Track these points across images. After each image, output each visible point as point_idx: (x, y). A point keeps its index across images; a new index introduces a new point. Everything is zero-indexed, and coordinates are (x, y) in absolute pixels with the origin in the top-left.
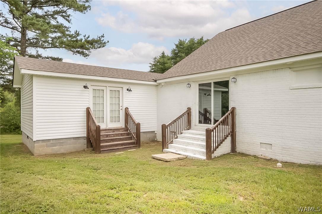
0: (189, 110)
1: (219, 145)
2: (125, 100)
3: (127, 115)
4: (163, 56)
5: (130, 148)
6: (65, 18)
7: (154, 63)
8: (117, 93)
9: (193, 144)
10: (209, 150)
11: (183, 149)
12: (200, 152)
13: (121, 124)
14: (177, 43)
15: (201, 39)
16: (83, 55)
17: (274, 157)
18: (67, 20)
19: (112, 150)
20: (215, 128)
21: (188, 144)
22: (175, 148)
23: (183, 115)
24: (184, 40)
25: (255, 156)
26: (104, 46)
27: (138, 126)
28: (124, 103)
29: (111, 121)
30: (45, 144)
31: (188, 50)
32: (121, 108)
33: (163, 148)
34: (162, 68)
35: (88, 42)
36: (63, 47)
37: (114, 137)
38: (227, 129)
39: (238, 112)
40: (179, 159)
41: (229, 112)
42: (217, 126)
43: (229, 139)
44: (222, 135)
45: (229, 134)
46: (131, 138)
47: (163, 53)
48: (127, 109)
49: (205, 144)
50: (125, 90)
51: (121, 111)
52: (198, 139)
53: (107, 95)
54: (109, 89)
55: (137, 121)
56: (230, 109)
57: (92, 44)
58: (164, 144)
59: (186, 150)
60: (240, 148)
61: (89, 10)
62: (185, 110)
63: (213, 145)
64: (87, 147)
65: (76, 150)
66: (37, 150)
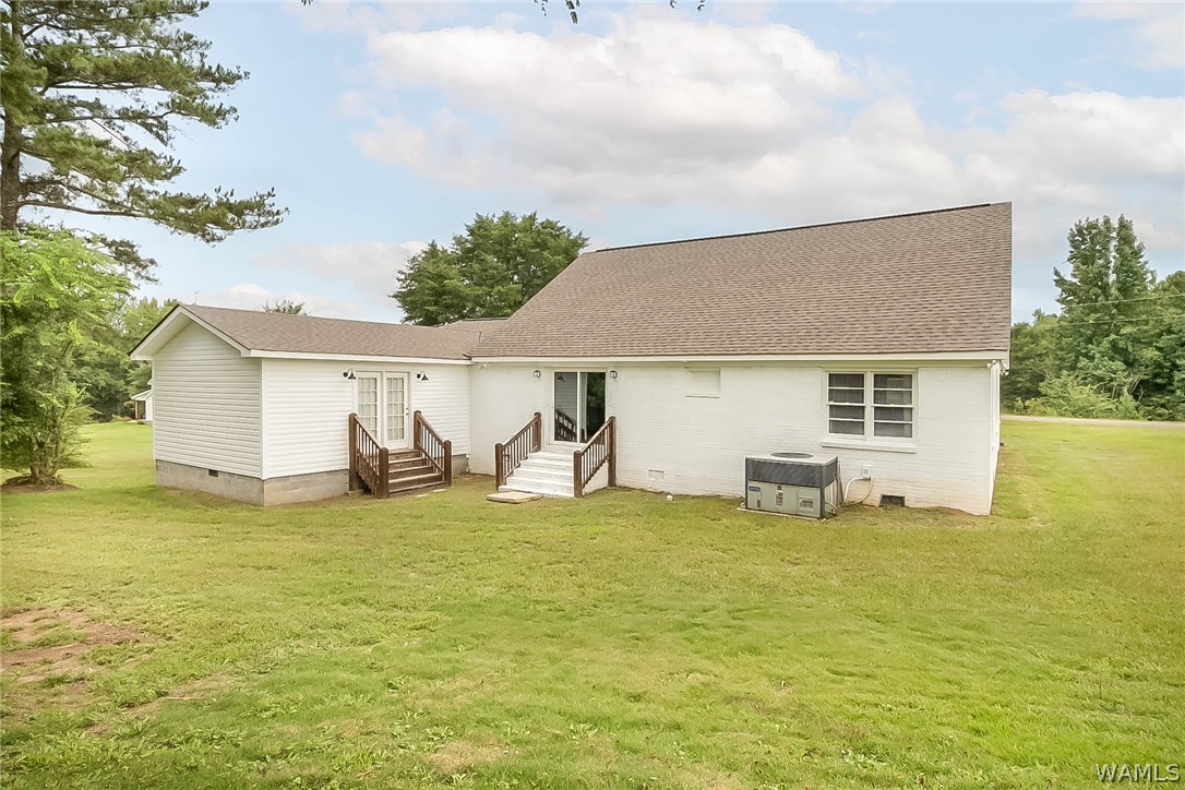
0: (538, 415)
1: (592, 475)
2: (413, 397)
3: (419, 423)
4: (433, 253)
5: (436, 487)
6: (151, 131)
7: (412, 272)
8: (400, 382)
9: (550, 476)
10: (579, 483)
11: (532, 484)
12: (562, 488)
13: (407, 443)
14: (472, 223)
15: (531, 217)
16: (203, 236)
17: (666, 491)
18: (158, 136)
19: (407, 489)
20: (586, 450)
21: (543, 475)
22: (519, 483)
23: (527, 427)
24: (490, 216)
25: (642, 490)
26: (277, 222)
27: (447, 446)
28: (413, 402)
29: (390, 438)
30: (279, 484)
31: (501, 244)
32: (406, 412)
33: (498, 485)
34: (434, 288)
35: (230, 207)
36: (150, 217)
37: (401, 467)
38: (603, 449)
39: (618, 424)
40: (532, 499)
41: (606, 425)
42: (589, 447)
43: (606, 464)
44: (595, 460)
45: (606, 458)
46: (431, 470)
47: (433, 245)
48: (417, 413)
49: (572, 474)
50: (414, 377)
51: (406, 417)
52: (558, 468)
53: (383, 389)
54: (386, 376)
55: (444, 439)
56: (607, 420)
57: (240, 214)
58: (499, 478)
59: (540, 485)
60: (621, 480)
61: (232, 121)
62: (530, 418)
63: (584, 476)
64: (351, 489)
65: (330, 495)
66: (271, 496)
